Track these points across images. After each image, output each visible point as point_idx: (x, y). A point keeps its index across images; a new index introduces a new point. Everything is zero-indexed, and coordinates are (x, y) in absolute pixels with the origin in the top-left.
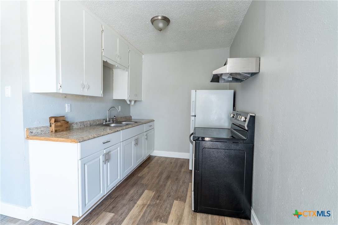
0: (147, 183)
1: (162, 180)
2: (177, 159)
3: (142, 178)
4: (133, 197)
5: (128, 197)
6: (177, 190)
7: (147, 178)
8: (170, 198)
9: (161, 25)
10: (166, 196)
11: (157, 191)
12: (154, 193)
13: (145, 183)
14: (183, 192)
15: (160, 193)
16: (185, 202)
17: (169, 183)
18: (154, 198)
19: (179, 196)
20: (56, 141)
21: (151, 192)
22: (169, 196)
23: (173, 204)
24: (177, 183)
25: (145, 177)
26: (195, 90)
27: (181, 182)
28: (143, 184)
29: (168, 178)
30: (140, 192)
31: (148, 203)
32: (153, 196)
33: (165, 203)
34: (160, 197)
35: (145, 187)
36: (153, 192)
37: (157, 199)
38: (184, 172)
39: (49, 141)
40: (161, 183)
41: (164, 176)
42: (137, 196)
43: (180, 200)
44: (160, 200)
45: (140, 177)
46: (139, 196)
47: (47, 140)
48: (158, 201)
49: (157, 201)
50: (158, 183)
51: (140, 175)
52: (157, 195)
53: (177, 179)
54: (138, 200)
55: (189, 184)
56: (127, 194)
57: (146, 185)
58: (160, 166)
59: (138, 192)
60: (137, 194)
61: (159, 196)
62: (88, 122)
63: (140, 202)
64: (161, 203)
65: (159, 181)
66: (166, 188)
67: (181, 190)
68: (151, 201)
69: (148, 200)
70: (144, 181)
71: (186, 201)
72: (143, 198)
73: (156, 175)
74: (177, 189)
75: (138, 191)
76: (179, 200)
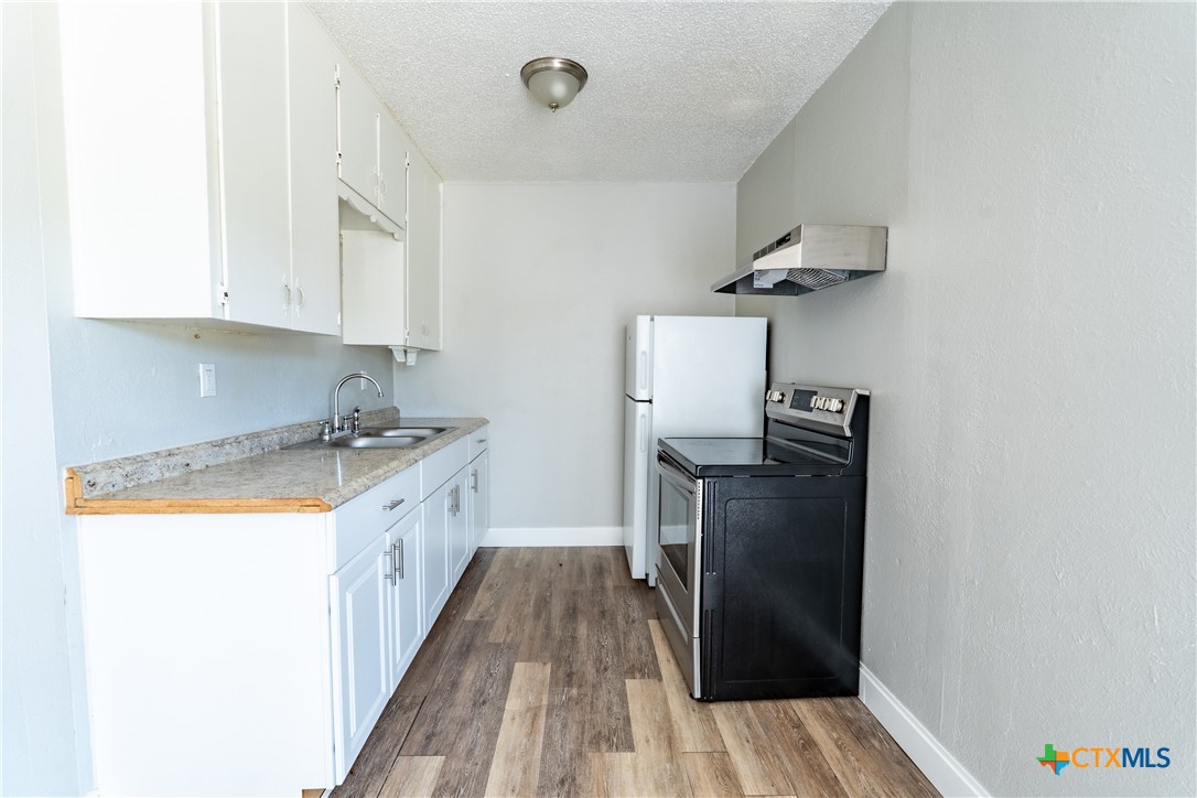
0: (509, 639)
1: (556, 623)
2: (576, 552)
3: (481, 625)
4: (481, 692)
5: (463, 696)
6: (620, 648)
7: (500, 624)
8: (609, 674)
9: (559, 89)
10: (594, 670)
11: (557, 661)
12: (548, 668)
13: (501, 641)
14: (640, 649)
15: (571, 667)
16: (660, 680)
17: (583, 630)
18: (554, 681)
19: (633, 666)
20: (228, 512)
21: (537, 666)
22: (601, 669)
23: (624, 690)
24: (610, 624)
25: (493, 622)
26: (649, 317)
27: (619, 620)
28: (499, 644)
29: (572, 613)
30: (499, 670)
31: (545, 702)
32: (552, 677)
33: (601, 693)
34: (574, 677)
35: (511, 651)
36: (545, 664)
37: (569, 684)
38: (615, 588)
39: (194, 512)
40: (557, 632)
41: (557, 608)
42: (495, 687)
43: (643, 677)
44: (581, 686)
45: (477, 624)
46: (504, 686)
47: (181, 512)
48: (574, 691)
49: (568, 692)
50: (547, 635)
51: (470, 616)
52: (561, 674)
53: (603, 613)
54: (504, 696)
55: (647, 625)
56: (454, 685)
57: (509, 648)
58: (527, 579)
59: (491, 675)
60: (491, 680)
61: (570, 675)
62: (275, 437)
63: (513, 704)
64: (586, 695)
65: (548, 627)
66: (582, 645)
67: (632, 644)
68: (551, 692)
69: (541, 693)
70: (497, 634)
71: (664, 676)
72: (520, 689)
73: (529, 610)
74: (618, 644)
75: (488, 669)
76: (638, 676)
